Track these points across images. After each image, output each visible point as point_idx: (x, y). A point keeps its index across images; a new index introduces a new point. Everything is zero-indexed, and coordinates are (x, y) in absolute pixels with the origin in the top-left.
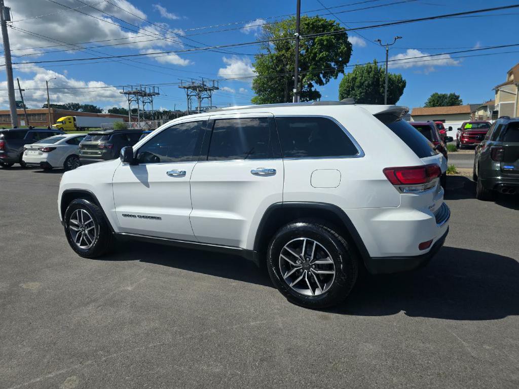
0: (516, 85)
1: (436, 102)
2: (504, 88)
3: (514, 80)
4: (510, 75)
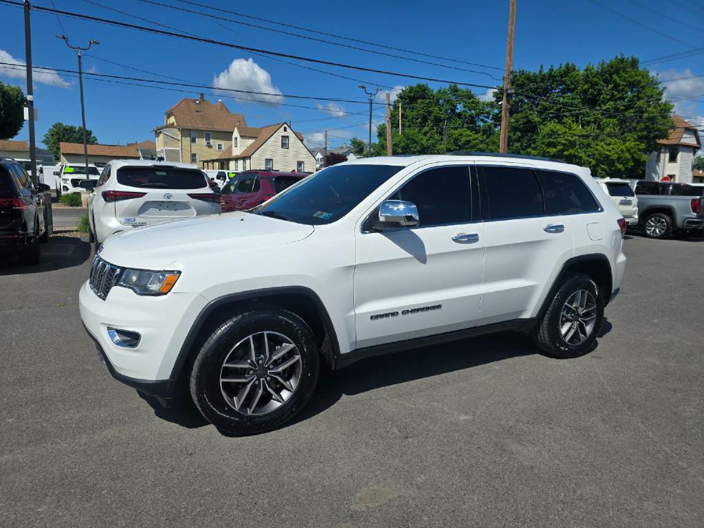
0: (179, 129)
1: (61, 136)
2: (166, 131)
3: (175, 124)
4: (169, 117)
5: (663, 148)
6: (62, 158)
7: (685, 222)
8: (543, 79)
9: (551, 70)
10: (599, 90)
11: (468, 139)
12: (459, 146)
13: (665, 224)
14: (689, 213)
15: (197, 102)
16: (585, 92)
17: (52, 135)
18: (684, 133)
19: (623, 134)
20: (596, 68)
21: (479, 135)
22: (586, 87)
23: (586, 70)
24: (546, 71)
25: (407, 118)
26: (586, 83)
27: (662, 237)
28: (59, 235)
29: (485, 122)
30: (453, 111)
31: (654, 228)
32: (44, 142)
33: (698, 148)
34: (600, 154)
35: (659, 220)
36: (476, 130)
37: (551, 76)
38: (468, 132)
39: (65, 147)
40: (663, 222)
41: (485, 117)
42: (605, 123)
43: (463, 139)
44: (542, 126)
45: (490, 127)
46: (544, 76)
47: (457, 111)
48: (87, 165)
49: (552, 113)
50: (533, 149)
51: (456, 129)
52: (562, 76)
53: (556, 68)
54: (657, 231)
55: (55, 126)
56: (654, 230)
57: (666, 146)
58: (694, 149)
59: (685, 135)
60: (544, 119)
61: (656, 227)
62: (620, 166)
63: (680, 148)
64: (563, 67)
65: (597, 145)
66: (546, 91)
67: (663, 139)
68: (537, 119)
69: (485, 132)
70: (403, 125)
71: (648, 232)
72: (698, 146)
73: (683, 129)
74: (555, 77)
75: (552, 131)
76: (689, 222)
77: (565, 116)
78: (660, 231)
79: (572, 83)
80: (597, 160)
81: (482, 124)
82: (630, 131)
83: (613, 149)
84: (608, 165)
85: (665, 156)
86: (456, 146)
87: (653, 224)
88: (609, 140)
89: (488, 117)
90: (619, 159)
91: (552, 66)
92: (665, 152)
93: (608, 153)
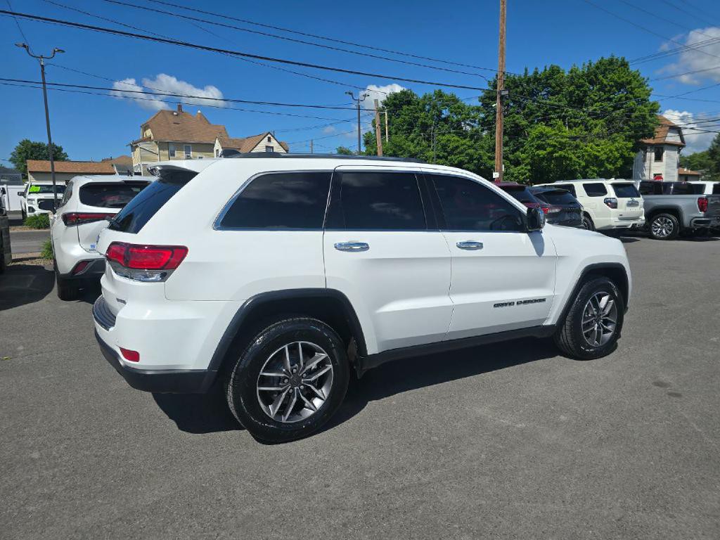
1: (29, 154)
3: (152, 137)
4: (145, 130)
5: (649, 147)
6: (30, 176)
7: (692, 222)
8: (528, 82)
9: (536, 73)
10: (585, 91)
11: (457, 144)
12: (447, 152)
13: (672, 224)
14: (697, 212)
15: (175, 114)
16: (571, 93)
17: (20, 153)
18: (668, 131)
19: (611, 134)
20: (581, 68)
21: (468, 139)
22: (571, 88)
23: (571, 72)
24: (531, 74)
25: (393, 125)
26: (571, 85)
27: (669, 238)
28: (19, 263)
29: (472, 127)
30: (439, 116)
31: (660, 228)
32: (10, 160)
33: (683, 146)
34: (589, 155)
35: (666, 220)
36: (463, 136)
37: (536, 79)
38: (456, 138)
39: (33, 165)
40: (669, 222)
41: (471, 121)
42: (592, 124)
43: (452, 145)
44: (529, 129)
45: (477, 131)
46: (529, 79)
47: (443, 116)
48: (54, 183)
49: (538, 116)
50: (522, 152)
51: (444, 134)
52: (547, 78)
53: (541, 70)
54: (664, 232)
55: (23, 143)
56: (661, 231)
57: (651, 145)
58: (679, 147)
59: (669, 134)
60: (532, 122)
61: (662, 228)
62: (609, 166)
63: (666, 146)
64: (548, 69)
65: (586, 146)
66: (532, 94)
67: (650, 138)
68: (524, 123)
69: (472, 137)
70: (389, 133)
71: (655, 233)
72: (683, 144)
73: (668, 128)
74: (541, 79)
75: (541, 133)
76: (696, 222)
77: (552, 118)
78: (666, 232)
79: (558, 85)
80: (586, 161)
81: (469, 128)
82: (617, 131)
83: (602, 149)
84: (597, 166)
85: (651, 155)
86: (444, 152)
87: (658, 225)
88: (598, 141)
89: (475, 122)
90: (608, 159)
91: (536, 69)
92: (651, 152)
93: (598, 154)
